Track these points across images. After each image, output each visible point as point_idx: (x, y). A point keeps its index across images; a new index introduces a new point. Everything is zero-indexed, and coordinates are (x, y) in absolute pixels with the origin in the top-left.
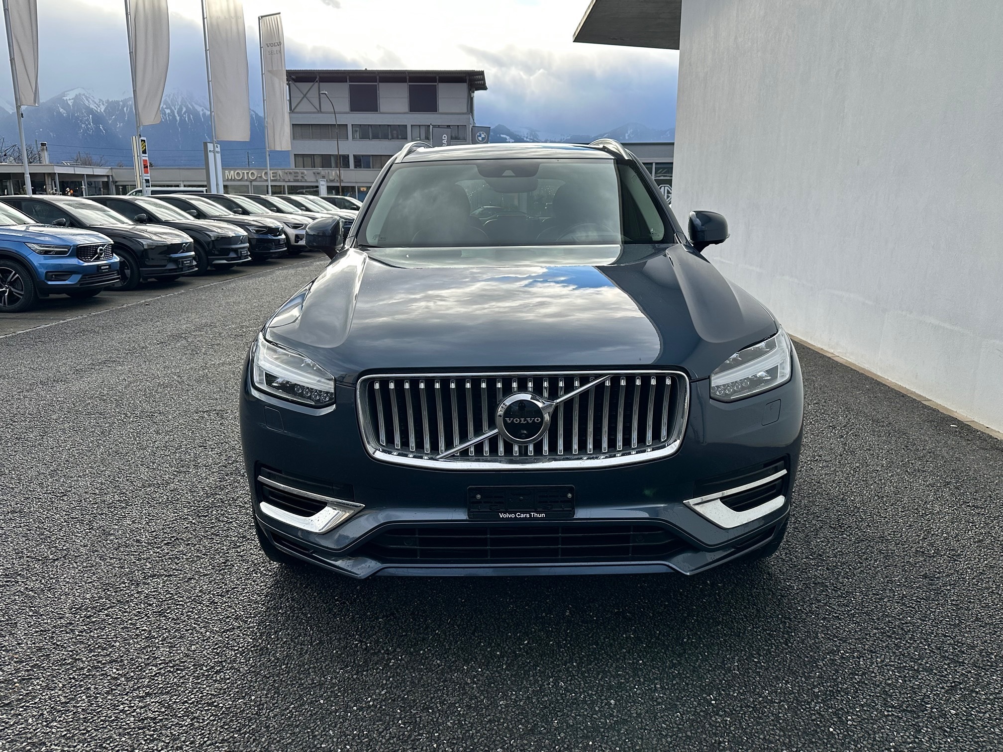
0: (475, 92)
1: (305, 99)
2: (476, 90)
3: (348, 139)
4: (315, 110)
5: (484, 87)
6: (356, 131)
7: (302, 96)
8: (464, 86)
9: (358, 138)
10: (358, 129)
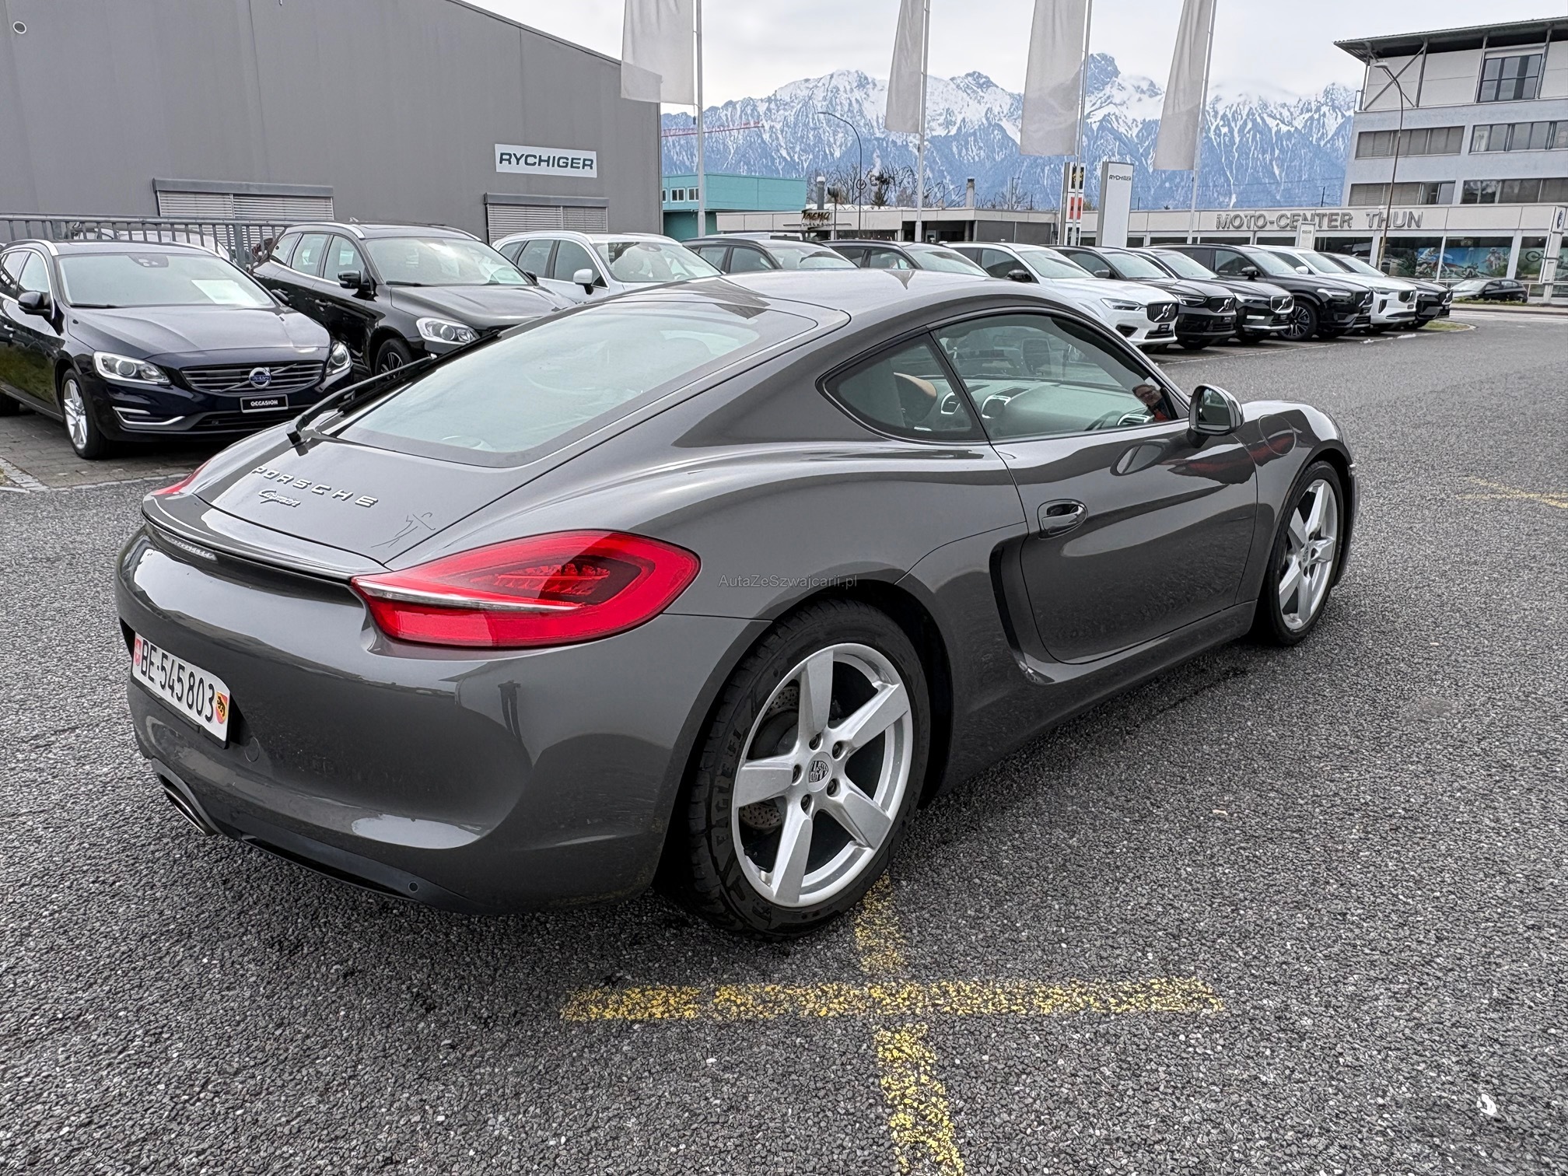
1: (1393, 86)
3: (1459, 152)
4: (1408, 105)
6: (1482, 137)
7: (1390, 81)
9: (1483, 147)
10: (1486, 134)
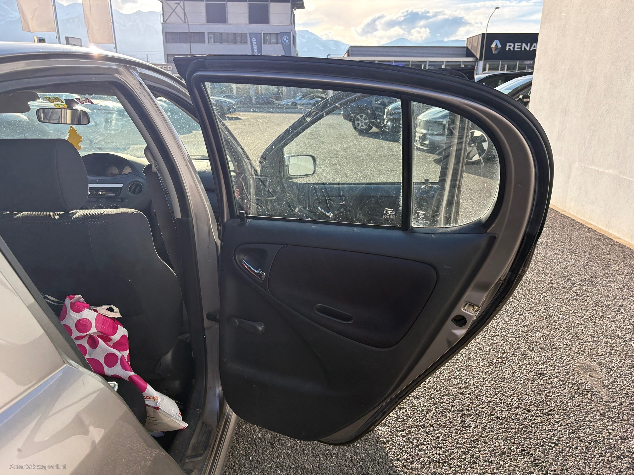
0: (297, 10)
1: (174, 13)
2: (297, 9)
3: (204, 42)
4: (182, 22)
5: (302, 7)
6: (211, 37)
7: (172, 11)
8: (289, 5)
9: (212, 42)
10: (212, 36)
